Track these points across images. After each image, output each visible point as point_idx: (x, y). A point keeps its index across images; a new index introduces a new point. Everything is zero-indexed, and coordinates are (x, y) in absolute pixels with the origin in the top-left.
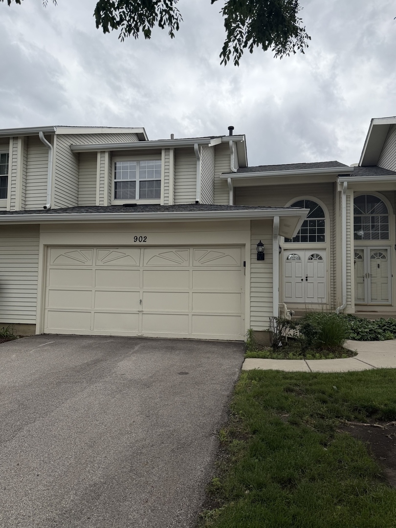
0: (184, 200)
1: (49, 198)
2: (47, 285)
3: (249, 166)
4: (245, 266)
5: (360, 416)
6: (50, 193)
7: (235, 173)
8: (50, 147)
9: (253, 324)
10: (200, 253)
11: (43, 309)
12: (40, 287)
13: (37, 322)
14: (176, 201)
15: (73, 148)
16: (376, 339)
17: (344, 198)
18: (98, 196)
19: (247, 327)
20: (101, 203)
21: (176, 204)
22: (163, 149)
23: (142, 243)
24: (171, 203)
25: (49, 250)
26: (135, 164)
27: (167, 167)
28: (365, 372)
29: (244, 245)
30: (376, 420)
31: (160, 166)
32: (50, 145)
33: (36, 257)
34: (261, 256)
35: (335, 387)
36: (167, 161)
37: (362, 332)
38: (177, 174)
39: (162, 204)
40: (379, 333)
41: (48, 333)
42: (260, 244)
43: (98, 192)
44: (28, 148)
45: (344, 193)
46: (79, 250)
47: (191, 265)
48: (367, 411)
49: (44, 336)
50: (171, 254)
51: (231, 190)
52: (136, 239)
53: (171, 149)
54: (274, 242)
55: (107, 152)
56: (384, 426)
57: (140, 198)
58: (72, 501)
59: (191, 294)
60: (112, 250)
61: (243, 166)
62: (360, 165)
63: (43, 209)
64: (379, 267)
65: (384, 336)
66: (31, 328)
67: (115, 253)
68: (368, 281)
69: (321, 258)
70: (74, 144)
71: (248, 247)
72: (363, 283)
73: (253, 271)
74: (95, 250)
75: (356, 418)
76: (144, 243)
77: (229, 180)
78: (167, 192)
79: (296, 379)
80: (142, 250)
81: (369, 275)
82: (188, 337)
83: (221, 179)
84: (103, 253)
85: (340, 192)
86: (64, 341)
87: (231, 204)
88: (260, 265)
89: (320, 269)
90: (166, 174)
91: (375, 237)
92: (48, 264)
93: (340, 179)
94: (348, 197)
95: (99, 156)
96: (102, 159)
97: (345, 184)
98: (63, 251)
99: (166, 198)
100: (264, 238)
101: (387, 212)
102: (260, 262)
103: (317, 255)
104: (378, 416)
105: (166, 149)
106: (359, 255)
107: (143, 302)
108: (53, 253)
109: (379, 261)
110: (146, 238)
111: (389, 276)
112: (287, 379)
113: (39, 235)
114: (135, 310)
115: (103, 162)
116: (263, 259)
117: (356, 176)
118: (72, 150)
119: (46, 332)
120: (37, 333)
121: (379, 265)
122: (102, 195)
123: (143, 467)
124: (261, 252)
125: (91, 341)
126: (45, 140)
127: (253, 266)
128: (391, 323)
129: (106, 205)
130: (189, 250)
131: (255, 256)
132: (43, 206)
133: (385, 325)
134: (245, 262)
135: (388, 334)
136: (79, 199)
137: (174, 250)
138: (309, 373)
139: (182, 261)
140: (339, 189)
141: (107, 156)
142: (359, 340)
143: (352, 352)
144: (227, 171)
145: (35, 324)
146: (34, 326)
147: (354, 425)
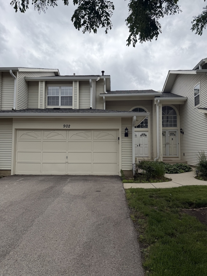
0: (84, 107)
1: (15, 104)
2: (17, 149)
3: (111, 90)
4: (119, 139)
5: (186, 206)
6: (15, 102)
7: (106, 94)
8: (15, 78)
9: (123, 167)
10: (96, 133)
11: (15, 162)
12: (13, 151)
13: (12, 169)
14: (80, 107)
15: (26, 79)
16: (177, 173)
17: (157, 107)
18: (39, 104)
19: (120, 169)
20: (41, 107)
21: (80, 108)
22: (74, 81)
23: (68, 128)
24: (78, 108)
25: (17, 131)
26: (58, 88)
27: (75, 90)
28: (179, 187)
29: (118, 129)
30: (194, 208)
31: (72, 90)
32: (15, 77)
33: (11, 135)
34: (126, 135)
35: (170, 194)
36: (75, 87)
37: (170, 170)
38: (80, 94)
39: (73, 108)
40: (178, 170)
41: (17, 174)
42: (126, 129)
43: (39, 102)
44: (2, 78)
45: (158, 105)
46: (33, 131)
47: (92, 139)
48: (189, 204)
49: (15, 175)
50: (82, 133)
51: (104, 102)
52: (64, 126)
53: (78, 81)
54: (133, 128)
55: (44, 81)
56: (198, 210)
57: (61, 105)
58: (80, 250)
59: (92, 153)
60: (51, 132)
61: (108, 91)
62: (163, 92)
63: (12, 110)
64: (172, 140)
65: (180, 172)
66: (9, 172)
67: (53, 133)
68: (167, 146)
69: (146, 136)
70: (26, 77)
71: (120, 130)
72: (166, 147)
73: (123, 142)
74: (42, 132)
75: (185, 207)
76: (69, 128)
77: (104, 97)
78: (76, 102)
79: (152, 192)
80: (68, 132)
81: (168, 144)
82: (91, 174)
83: (100, 97)
84: (46, 133)
85: (156, 105)
86: (28, 178)
87: (105, 109)
88: (126, 139)
89: (145, 141)
90: (75, 94)
91: (171, 126)
92: (17, 139)
93: (156, 99)
94: (159, 107)
95: (40, 83)
96: (42, 85)
97: (159, 101)
98: (25, 132)
99: (75, 105)
100: (128, 126)
101: (176, 114)
102: (126, 137)
103: (144, 134)
104: (194, 206)
105: (75, 81)
106: (164, 134)
107: (68, 157)
108: (20, 133)
109: (172, 137)
110: (70, 125)
111: (177, 144)
112: (148, 192)
113: (12, 124)
114: (64, 161)
115: (42, 87)
116: (128, 136)
117: (163, 97)
118: (25, 80)
119: (16, 174)
120: (12, 174)
121: (172, 139)
122: (41, 103)
123: (104, 233)
124: (127, 133)
125: (43, 178)
126: (13, 74)
127: (123, 139)
128: (182, 165)
129: (43, 108)
130: (91, 131)
131: (124, 135)
132: (12, 108)
133: (179, 166)
134: (119, 138)
135: (181, 170)
136: (29, 105)
137: (84, 132)
138: (155, 189)
139: (88, 137)
140: (155, 103)
141: (44, 83)
142: (169, 173)
143: (169, 179)
144: (102, 93)
145: (11, 170)
146: (10, 171)
147: (185, 210)
